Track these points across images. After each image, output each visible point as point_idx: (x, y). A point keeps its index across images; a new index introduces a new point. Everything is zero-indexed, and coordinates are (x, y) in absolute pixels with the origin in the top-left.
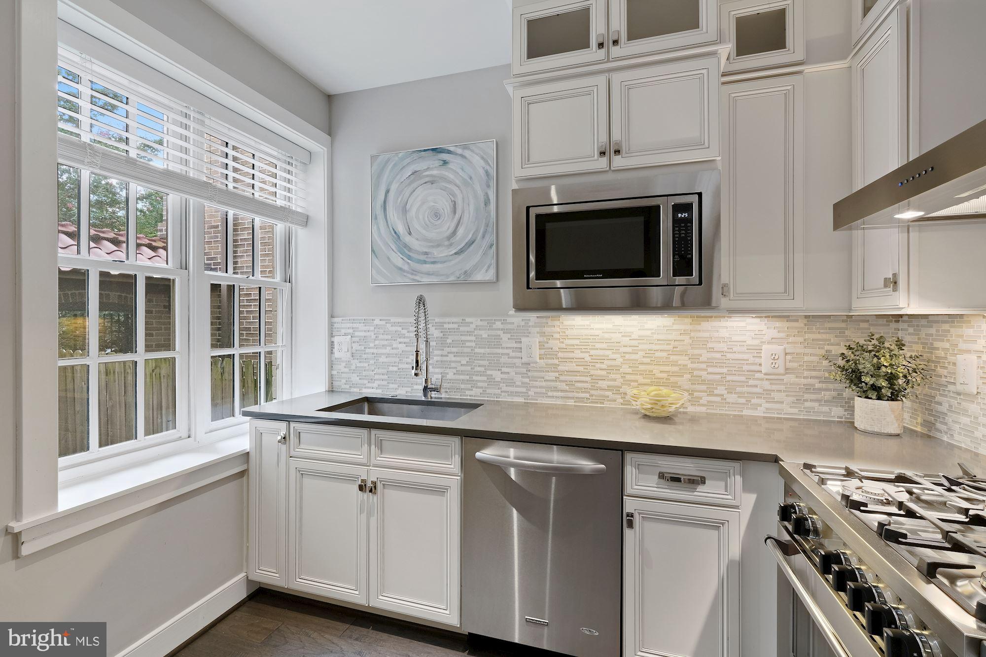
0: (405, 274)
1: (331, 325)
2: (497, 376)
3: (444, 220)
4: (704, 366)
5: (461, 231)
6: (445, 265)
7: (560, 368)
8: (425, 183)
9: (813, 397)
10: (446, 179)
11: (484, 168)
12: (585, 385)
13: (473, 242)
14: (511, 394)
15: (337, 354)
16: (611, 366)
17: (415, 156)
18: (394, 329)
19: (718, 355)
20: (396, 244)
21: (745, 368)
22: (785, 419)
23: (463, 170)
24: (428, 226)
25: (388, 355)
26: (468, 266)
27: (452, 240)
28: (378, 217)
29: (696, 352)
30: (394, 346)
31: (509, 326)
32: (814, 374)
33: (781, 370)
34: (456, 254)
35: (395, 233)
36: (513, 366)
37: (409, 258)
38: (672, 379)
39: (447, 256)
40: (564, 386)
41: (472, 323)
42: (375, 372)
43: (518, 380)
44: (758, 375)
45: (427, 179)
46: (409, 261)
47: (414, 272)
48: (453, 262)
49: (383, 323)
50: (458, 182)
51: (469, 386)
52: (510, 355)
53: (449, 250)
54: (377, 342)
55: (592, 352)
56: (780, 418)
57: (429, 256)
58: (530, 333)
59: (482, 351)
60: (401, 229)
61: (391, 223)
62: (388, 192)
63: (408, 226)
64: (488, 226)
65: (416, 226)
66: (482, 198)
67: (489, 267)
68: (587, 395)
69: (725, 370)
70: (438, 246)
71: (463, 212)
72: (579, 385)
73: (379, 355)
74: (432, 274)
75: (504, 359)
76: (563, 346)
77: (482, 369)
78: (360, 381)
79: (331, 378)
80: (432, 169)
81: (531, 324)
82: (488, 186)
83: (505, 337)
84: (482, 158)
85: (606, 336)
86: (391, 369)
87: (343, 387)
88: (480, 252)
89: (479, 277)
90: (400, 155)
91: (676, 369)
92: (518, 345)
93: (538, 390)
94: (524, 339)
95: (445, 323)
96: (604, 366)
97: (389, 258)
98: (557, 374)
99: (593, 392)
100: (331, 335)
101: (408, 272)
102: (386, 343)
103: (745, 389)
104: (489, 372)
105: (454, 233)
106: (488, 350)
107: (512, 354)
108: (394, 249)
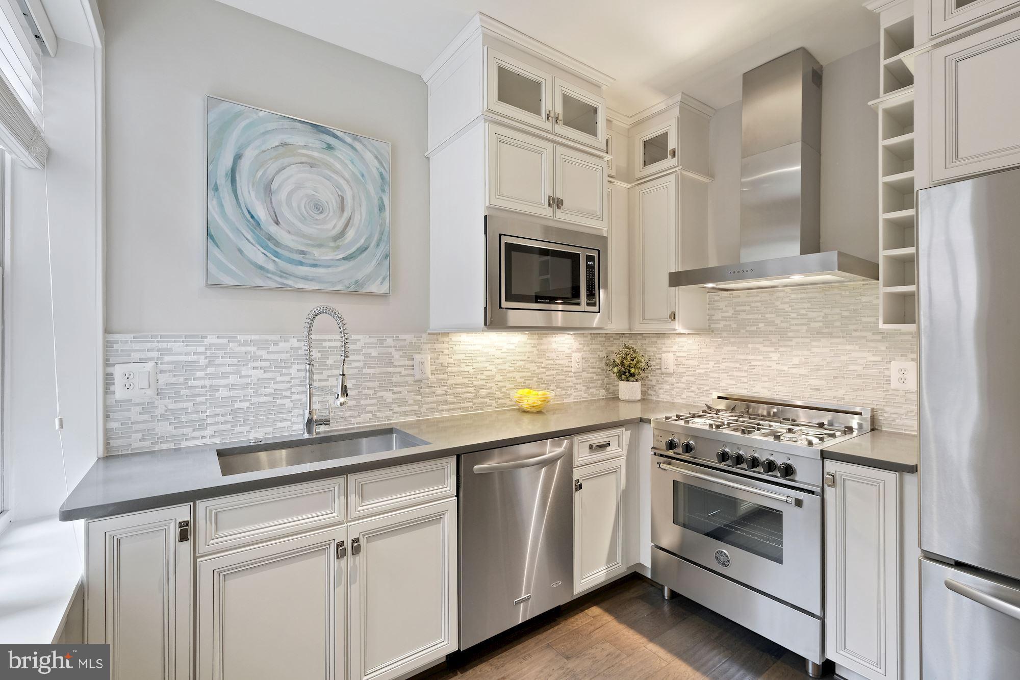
0: (269, 275)
1: (107, 345)
2: (388, 396)
3: (328, 215)
4: (544, 370)
5: (350, 234)
6: (330, 270)
7: (449, 382)
8: (301, 163)
9: (593, 385)
10: (330, 166)
11: (378, 169)
12: (469, 395)
13: (366, 249)
14: (405, 414)
15: (119, 392)
16: (489, 376)
17: (287, 124)
18: (244, 349)
19: (551, 362)
20: (254, 233)
21: (565, 369)
22: (583, 401)
23: (353, 163)
24: (305, 219)
25: (233, 387)
26: (360, 276)
27: (339, 242)
28: (220, 188)
29: (541, 360)
30: (243, 373)
31: (402, 343)
32: (594, 370)
33: (581, 370)
34: (344, 259)
35: (252, 217)
36: (405, 384)
37: (276, 255)
38: (527, 382)
39: (332, 260)
40: (451, 399)
41: (359, 340)
42: (208, 414)
43: (411, 398)
44: (571, 374)
45: (304, 159)
46: (274, 258)
47: (284, 274)
48: (340, 269)
49: (224, 341)
50: (347, 175)
51: (356, 413)
52: (403, 374)
53: (336, 253)
54: (209, 370)
55: (475, 365)
56: (580, 402)
57: (307, 256)
58: (422, 350)
59: (372, 371)
60: (262, 213)
61: (244, 202)
62: (238, 157)
63: (275, 212)
64: (382, 234)
65: (285, 213)
66: (376, 201)
67: (384, 279)
68: (470, 404)
69: (554, 372)
70: (320, 246)
71: (353, 212)
72: (464, 396)
73: (216, 388)
74: (311, 280)
75: (395, 379)
76: (451, 361)
77: (372, 391)
78: (175, 432)
79: (108, 435)
80: (312, 149)
81: (422, 340)
82: (383, 191)
83: (397, 355)
84: (376, 157)
85: (486, 350)
86: (237, 405)
87: (135, 445)
88: (374, 263)
89: (373, 288)
90: (261, 114)
91: (529, 374)
92: (410, 363)
93: (430, 406)
94: (416, 356)
95: (325, 340)
96: (484, 377)
97: (240, 251)
98: (446, 388)
99: (475, 401)
100: (107, 363)
101: (273, 273)
102: (229, 369)
103: (565, 384)
104: (379, 394)
105: (342, 234)
106: (378, 370)
107: (404, 372)
108: (249, 237)
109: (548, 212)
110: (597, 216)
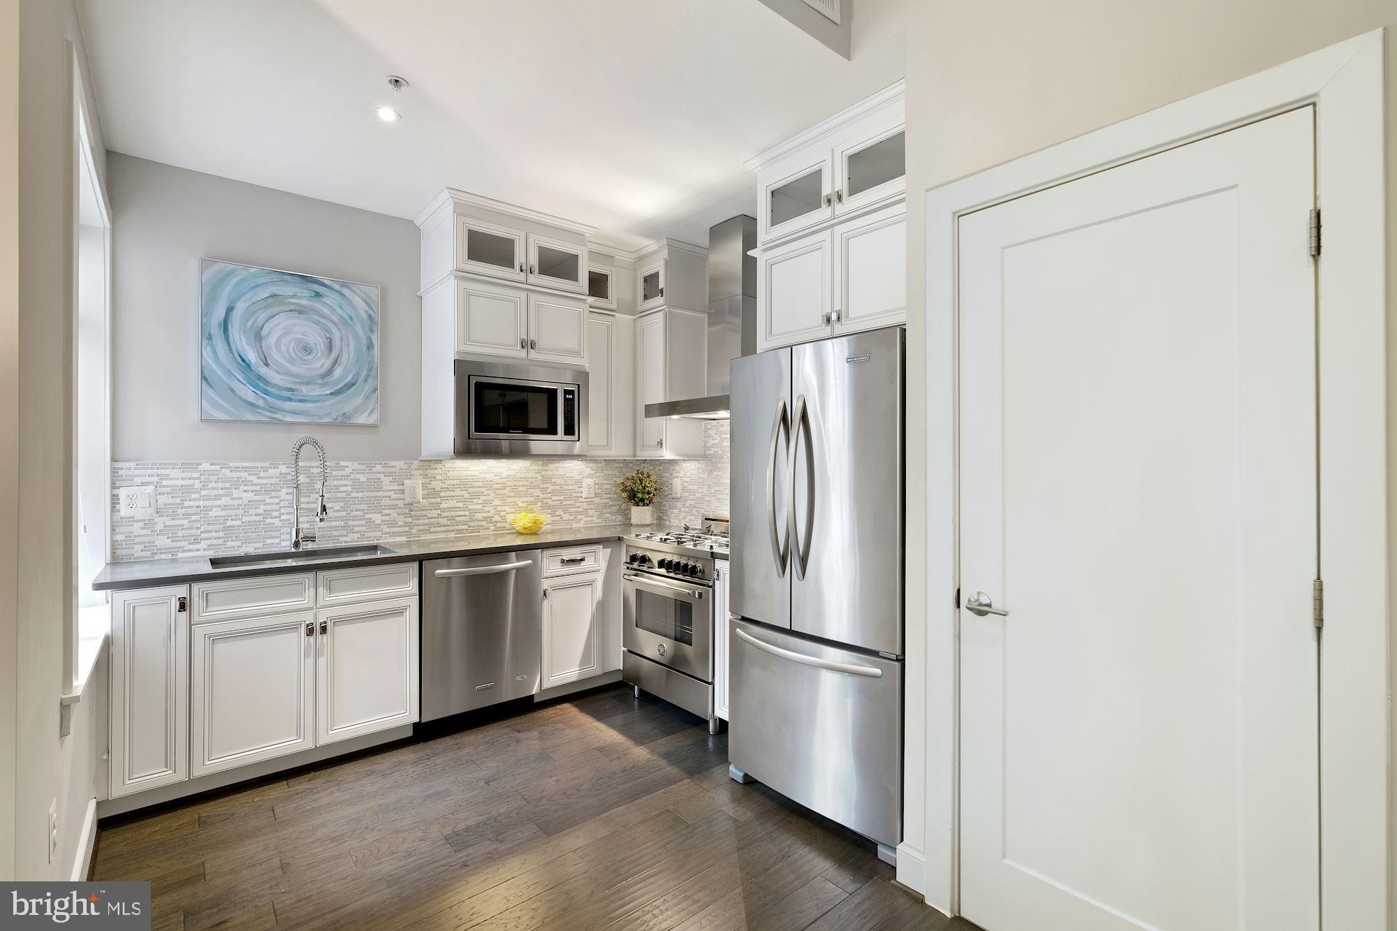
0: (259, 411)
1: (114, 472)
2: (377, 518)
3: (316, 356)
4: (549, 495)
5: (338, 372)
6: (318, 404)
7: (442, 506)
8: (290, 311)
9: (609, 510)
10: (319, 312)
11: (366, 311)
12: (464, 518)
13: (354, 384)
14: (394, 534)
15: (124, 510)
16: (486, 500)
17: (275, 277)
18: (235, 475)
19: (558, 487)
20: (245, 374)
21: (574, 495)
22: (595, 526)
23: (341, 307)
24: (294, 360)
25: (225, 508)
26: (347, 408)
27: (327, 379)
28: (214, 337)
29: (546, 486)
30: (235, 495)
31: (392, 470)
32: (609, 496)
33: (593, 495)
34: (331, 394)
35: (243, 360)
36: (395, 507)
37: (266, 392)
38: (530, 507)
39: (320, 395)
40: (445, 521)
41: (347, 467)
42: (202, 530)
43: (401, 520)
44: (581, 499)
45: (292, 307)
46: (266, 396)
47: (273, 409)
48: (327, 403)
49: (217, 468)
50: (334, 318)
51: (344, 532)
52: (392, 497)
53: (324, 389)
54: (203, 493)
55: (470, 490)
56: (592, 527)
57: (296, 393)
58: (412, 475)
59: (360, 495)
60: (252, 356)
61: (236, 347)
62: (230, 310)
63: (264, 355)
64: (370, 370)
65: (275, 355)
66: (364, 341)
67: (372, 411)
68: (466, 527)
69: (562, 498)
70: (308, 383)
71: (341, 351)
72: (457, 519)
73: (210, 508)
74: (300, 414)
75: (385, 502)
76: (445, 486)
77: (360, 513)
78: (172, 545)
79: (114, 544)
80: (300, 298)
81: (413, 467)
82: (372, 331)
83: (386, 481)
84: (365, 301)
85: (482, 476)
86: (229, 523)
87: (137, 555)
88: (361, 397)
89: (361, 419)
90: (252, 270)
91: (532, 499)
92: (401, 487)
93: (421, 527)
94: (406, 482)
95: (313, 467)
96: (481, 501)
97: (232, 390)
98: (439, 512)
99: (470, 524)
100: (114, 486)
101: (263, 409)
102: (222, 492)
103: (574, 510)
104: (368, 516)
105: (330, 371)
106: (367, 494)
107: (394, 496)
108: (240, 378)
109: (523, 353)
110: (577, 353)
